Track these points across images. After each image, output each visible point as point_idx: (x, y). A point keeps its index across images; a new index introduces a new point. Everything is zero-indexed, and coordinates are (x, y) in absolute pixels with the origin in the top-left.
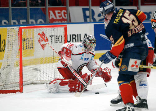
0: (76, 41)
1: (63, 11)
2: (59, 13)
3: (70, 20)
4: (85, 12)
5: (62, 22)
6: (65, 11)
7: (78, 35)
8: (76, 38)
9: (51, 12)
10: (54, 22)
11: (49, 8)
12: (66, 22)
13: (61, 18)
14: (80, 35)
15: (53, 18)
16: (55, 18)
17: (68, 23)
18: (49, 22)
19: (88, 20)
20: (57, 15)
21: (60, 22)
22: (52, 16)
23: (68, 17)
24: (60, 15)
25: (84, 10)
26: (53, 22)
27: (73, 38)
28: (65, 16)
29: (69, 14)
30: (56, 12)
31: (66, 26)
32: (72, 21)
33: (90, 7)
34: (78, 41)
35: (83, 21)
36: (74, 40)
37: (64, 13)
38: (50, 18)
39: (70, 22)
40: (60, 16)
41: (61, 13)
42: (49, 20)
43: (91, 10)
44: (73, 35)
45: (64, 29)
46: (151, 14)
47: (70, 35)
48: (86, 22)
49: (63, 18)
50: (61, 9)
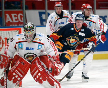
1: (19, 15)
2: (15, 16)
4: (42, 16)
5: (18, 25)
6: (22, 15)
9: (8, 15)
10: (11, 25)
11: (5, 11)
13: (18, 21)
15: (9, 22)
16: (11, 21)
18: (5, 25)
19: (44, 23)
20: (14, 18)
21: (16, 25)
22: (8, 19)
23: (24, 20)
24: (16, 18)
25: (41, 14)
26: (9, 25)
28: (21, 19)
29: (25, 18)
30: (13, 15)
31: (21, 29)
33: (46, 11)
35: (39, 24)
37: (21, 16)
38: (7, 22)
40: (16, 20)
41: (17, 16)
42: (5, 23)
43: (47, 14)
46: (106, 18)
48: (42, 25)
49: (19, 21)
50: (18, 13)
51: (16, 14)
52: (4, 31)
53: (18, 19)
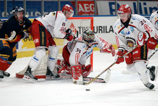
0: (102, 32)
2: (87, 6)
3: (97, 13)
4: (111, 6)
5: (89, 14)
7: (104, 27)
8: (103, 30)
9: (80, 5)
10: (83, 15)
11: (78, 1)
12: (93, 14)
13: (89, 11)
14: (106, 27)
15: (81, 11)
16: (83, 11)
17: (95, 16)
18: (78, 14)
19: (114, 13)
20: (86, 8)
21: (88, 15)
22: (81, 9)
23: (95, 10)
26: (81, 15)
27: (100, 30)
28: (93, 9)
29: (96, 7)
30: (85, 5)
31: (93, 18)
32: (99, 14)
33: (116, 1)
34: (104, 32)
35: (109, 14)
36: (101, 31)
37: (92, 6)
38: (79, 11)
39: (97, 15)
40: (88, 9)
41: (89, 6)
42: (78, 12)
44: (100, 27)
45: (91, 21)
47: (97, 27)
48: (112, 15)
49: (91, 11)
52: (77, 20)
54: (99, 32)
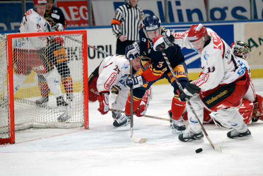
0: (103, 57)
1: (82, 8)
2: (75, 10)
3: (94, 22)
5: (80, 25)
6: (85, 7)
7: (107, 46)
10: (68, 26)
12: (86, 25)
13: (79, 19)
14: (110, 46)
16: (68, 19)
17: (90, 28)
20: (73, 14)
21: (77, 26)
23: (89, 18)
24: (77, 13)
25: (117, 5)
27: (99, 53)
28: (85, 16)
29: (91, 12)
30: (71, 8)
31: (86, 32)
32: (97, 24)
36: (101, 55)
37: (84, 11)
39: (93, 26)
40: (76, 16)
41: (78, 11)
44: (99, 47)
45: (83, 37)
46: (226, 11)
49: (81, 18)
51: (75, 8)
53: (79, 15)
54: (99, 57)
